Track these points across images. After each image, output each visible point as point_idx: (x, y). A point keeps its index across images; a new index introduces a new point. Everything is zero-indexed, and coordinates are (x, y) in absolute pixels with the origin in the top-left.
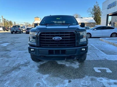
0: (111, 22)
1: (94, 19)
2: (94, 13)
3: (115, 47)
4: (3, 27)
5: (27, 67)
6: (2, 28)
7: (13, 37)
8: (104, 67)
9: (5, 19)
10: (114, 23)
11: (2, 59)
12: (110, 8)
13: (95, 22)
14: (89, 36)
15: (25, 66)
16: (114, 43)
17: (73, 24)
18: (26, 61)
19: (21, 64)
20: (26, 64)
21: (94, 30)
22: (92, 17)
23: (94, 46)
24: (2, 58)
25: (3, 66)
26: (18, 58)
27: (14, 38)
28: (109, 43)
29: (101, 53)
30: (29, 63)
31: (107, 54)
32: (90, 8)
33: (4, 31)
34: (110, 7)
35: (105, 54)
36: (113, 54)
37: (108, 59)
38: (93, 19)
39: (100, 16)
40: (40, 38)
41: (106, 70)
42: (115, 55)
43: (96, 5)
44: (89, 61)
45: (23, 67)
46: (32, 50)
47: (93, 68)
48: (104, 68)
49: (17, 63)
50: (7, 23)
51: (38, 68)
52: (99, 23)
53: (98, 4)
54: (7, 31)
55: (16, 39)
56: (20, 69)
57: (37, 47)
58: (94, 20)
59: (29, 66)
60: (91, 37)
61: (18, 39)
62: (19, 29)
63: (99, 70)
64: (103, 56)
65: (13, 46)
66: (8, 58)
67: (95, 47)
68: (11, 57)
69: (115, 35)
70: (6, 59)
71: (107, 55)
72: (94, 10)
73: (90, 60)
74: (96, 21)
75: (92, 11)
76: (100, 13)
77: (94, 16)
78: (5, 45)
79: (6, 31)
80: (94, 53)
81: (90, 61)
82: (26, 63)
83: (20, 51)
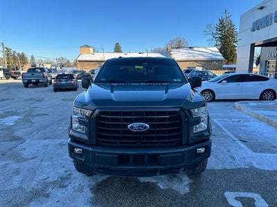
0: (259, 59)
1: (221, 50)
2: (219, 36)
3: (271, 129)
4: (4, 70)
5: (64, 190)
6: (2, 71)
7: (30, 97)
8: (249, 190)
9: (8, 50)
10: (266, 61)
11: (5, 166)
12: (258, 29)
13: (223, 58)
14: (208, 96)
15: (60, 187)
16: (270, 118)
17: (175, 80)
18: (62, 171)
19: (51, 179)
20: (62, 183)
21: (220, 82)
22: (216, 45)
23: (223, 125)
24: (4, 163)
25: (8, 188)
26: (41, 161)
27: (32, 99)
28: (258, 118)
29: (241, 148)
30: (69, 177)
31: (255, 151)
32: (210, 25)
33: (8, 78)
34: (257, 26)
35: (250, 152)
36: (268, 151)
37: (257, 167)
38: (218, 50)
39: (235, 44)
40: (98, 124)
41: (253, 200)
42: (273, 152)
43: (224, 17)
44: (213, 172)
45: (54, 190)
46: (77, 150)
47: (223, 195)
48: (250, 195)
49: (40, 178)
50: (15, 58)
51: (90, 195)
52: (232, 60)
53: (229, 15)
54: (15, 78)
55: (36, 105)
56: (47, 196)
57: (90, 145)
58: (219, 54)
59: (69, 187)
60: (213, 100)
61: (41, 104)
62: (44, 77)
63: (237, 198)
64: (245, 157)
65: (30, 124)
66: (17, 162)
67: (224, 129)
68: (25, 160)
69: (270, 95)
70: (14, 165)
71: (255, 154)
72: (220, 30)
73: (216, 168)
74: (224, 54)
75: (215, 32)
76: (233, 37)
77: (219, 43)
78: (10, 121)
79: (11, 80)
80: (222, 147)
81: (215, 174)
82: (63, 179)
83: (47, 141)
